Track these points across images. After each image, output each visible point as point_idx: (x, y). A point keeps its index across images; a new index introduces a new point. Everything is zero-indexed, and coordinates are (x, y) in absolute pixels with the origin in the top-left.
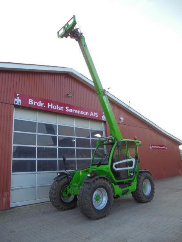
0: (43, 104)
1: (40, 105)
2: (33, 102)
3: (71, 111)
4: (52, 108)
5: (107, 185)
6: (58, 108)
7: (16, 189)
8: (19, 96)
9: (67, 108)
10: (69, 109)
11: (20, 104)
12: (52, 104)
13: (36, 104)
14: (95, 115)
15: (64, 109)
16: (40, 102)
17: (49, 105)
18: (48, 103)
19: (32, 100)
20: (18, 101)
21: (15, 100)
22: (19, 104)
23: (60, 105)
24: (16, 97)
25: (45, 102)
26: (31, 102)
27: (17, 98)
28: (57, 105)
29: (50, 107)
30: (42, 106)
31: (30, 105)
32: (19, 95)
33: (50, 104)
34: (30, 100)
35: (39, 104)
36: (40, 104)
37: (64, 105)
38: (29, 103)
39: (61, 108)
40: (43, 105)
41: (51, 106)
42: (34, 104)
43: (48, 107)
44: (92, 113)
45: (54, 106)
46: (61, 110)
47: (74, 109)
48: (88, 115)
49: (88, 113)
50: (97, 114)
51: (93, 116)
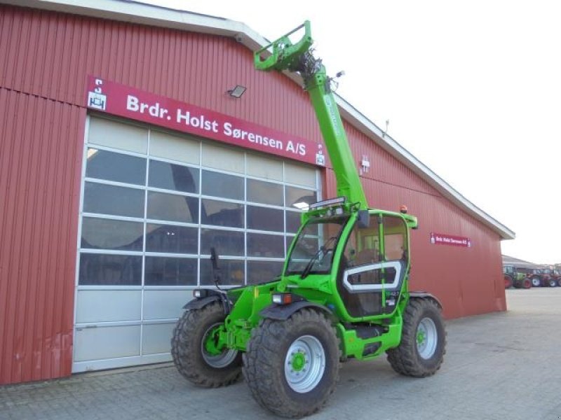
0: (166, 111)
1: (156, 115)
2: (139, 104)
3: (238, 134)
4: (187, 123)
5: (325, 328)
6: (204, 126)
7: (88, 327)
8: (100, 86)
9: (226, 125)
10: (232, 129)
11: (104, 109)
12: (188, 113)
13: (146, 110)
14: (299, 150)
15: (221, 128)
16: (157, 105)
17: (179, 117)
18: (179, 111)
19: (136, 100)
20: (98, 99)
21: (91, 95)
22: (100, 107)
23: (210, 116)
24: (92, 87)
25: (172, 106)
26: (132, 104)
27: (96, 90)
28: (202, 117)
29: (183, 121)
30: (162, 116)
31: (130, 111)
32: (101, 83)
33: (184, 113)
34: (130, 98)
35: (154, 111)
36: (157, 111)
37: (221, 119)
38: (129, 107)
39: (211, 126)
40: (165, 115)
41: (187, 117)
42: (142, 111)
43: (179, 120)
44: (290, 143)
45: (193, 119)
46: (211, 129)
47: (245, 130)
48: (281, 148)
49: (281, 144)
50: (303, 148)
51: (293, 151)
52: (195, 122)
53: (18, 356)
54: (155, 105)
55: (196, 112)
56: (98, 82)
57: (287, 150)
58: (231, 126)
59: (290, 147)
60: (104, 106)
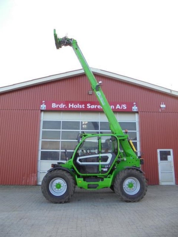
0: (65, 105)
1: (62, 107)
2: (56, 105)
4: (73, 107)
6: (79, 107)
8: (44, 103)
9: (88, 105)
10: (91, 106)
11: (45, 109)
12: (73, 104)
13: (58, 106)
14: (123, 107)
15: (86, 106)
16: (62, 104)
17: (70, 106)
18: (70, 104)
19: (55, 104)
20: (43, 107)
21: (42, 106)
22: (44, 109)
23: (81, 103)
24: (42, 104)
25: (67, 103)
26: (54, 106)
27: (43, 104)
28: (78, 104)
29: (71, 107)
30: (64, 107)
31: (53, 108)
32: (44, 101)
33: (71, 104)
34: (53, 104)
35: (61, 106)
36: (62, 106)
37: (85, 103)
38: (53, 107)
39: (82, 106)
40: (65, 107)
41: (73, 106)
42: (57, 107)
43: (70, 107)
44: (118, 105)
45: (75, 106)
46: (82, 107)
47: (96, 105)
48: (113, 108)
49: (113, 106)
50: (125, 106)
51: (120, 108)
52: (76, 106)
53: (23, 178)
54: (61, 104)
55: (75, 103)
56: (43, 102)
57: (117, 108)
58: (90, 104)
59: (118, 107)
60: (45, 108)
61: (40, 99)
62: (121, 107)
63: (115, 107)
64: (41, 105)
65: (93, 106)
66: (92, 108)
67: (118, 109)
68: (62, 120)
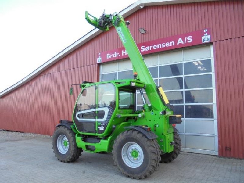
0: (118, 54)
1: (115, 56)
2: (110, 56)
3: (148, 49)
4: (126, 54)
9: (142, 47)
10: (145, 48)
13: (112, 56)
14: (187, 40)
16: (115, 53)
17: (123, 53)
18: (123, 51)
19: (109, 54)
20: (99, 60)
24: (98, 56)
25: (120, 51)
26: (108, 56)
29: (124, 54)
30: (117, 56)
35: (114, 55)
36: (116, 55)
38: (107, 58)
40: (118, 55)
41: (126, 52)
43: (123, 55)
44: (180, 39)
47: (151, 46)
48: (174, 45)
49: (173, 42)
50: (190, 38)
51: (183, 43)
56: (99, 54)
57: (178, 44)
58: (144, 46)
59: (180, 41)
60: (101, 61)
61: (97, 53)
62: (184, 41)
63: (176, 43)
64: (97, 58)
65: (148, 47)
66: (146, 50)
67: (181, 44)
68: (118, 72)
